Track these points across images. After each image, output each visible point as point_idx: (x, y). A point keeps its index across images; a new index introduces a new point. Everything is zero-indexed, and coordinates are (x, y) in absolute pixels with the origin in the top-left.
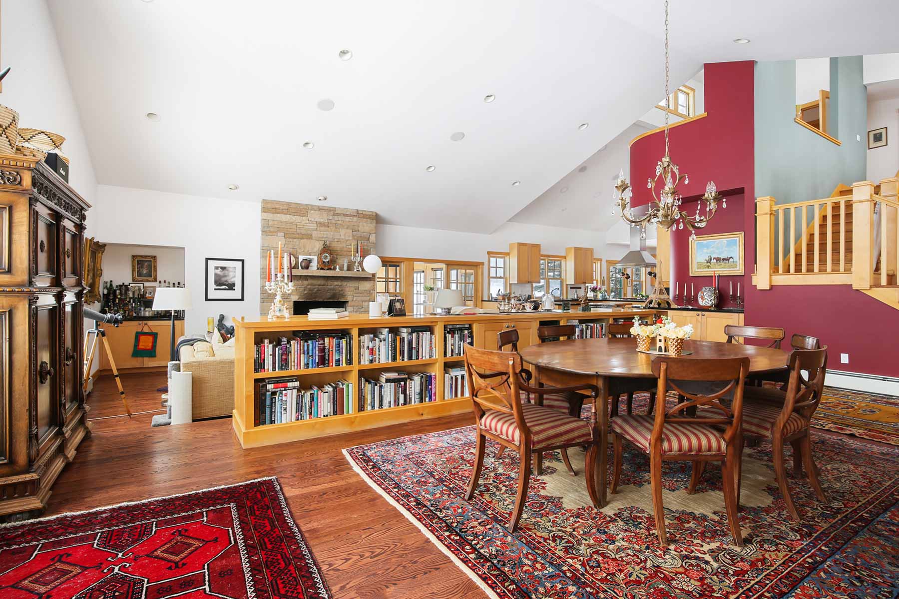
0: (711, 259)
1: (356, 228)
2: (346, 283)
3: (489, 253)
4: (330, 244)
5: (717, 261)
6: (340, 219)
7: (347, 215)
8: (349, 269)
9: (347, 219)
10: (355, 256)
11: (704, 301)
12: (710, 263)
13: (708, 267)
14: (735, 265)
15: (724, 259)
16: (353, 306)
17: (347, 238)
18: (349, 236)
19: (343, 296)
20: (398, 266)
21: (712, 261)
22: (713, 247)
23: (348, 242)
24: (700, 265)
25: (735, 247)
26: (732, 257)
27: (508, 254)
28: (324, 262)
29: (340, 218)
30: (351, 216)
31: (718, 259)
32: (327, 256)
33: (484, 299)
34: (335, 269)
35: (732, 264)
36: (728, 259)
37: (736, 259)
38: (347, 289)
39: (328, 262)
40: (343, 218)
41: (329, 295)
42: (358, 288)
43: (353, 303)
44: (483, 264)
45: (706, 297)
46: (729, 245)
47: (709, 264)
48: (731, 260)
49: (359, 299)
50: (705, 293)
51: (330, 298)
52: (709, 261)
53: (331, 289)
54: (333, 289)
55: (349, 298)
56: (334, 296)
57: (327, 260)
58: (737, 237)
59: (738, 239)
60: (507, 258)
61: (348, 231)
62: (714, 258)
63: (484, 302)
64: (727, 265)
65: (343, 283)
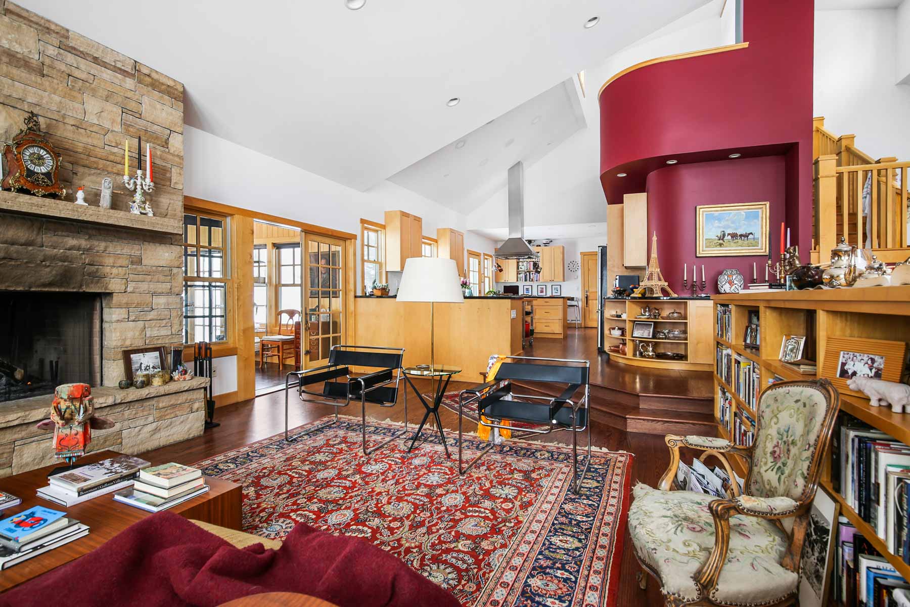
0: (724, 235)
1: (132, 105)
2: (102, 245)
3: (363, 221)
4: (49, 126)
5: (732, 237)
6: (82, 67)
7: (105, 65)
8: (116, 204)
9: (107, 74)
10: (132, 176)
11: (733, 287)
12: (723, 239)
13: (721, 245)
14: (755, 243)
15: (741, 236)
16: (127, 306)
17: (107, 125)
18: (113, 121)
19: (96, 277)
20: (217, 224)
21: (726, 238)
22: (727, 220)
23: (109, 135)
24: (709, 243)
25: (755, 221)
26: (751, 233)
27: (384, 227)
28: (31, 173)
29: (83, 64)
30: (116, 69)
31: (734, 236)
32: (40, 158)
33: (357, 295)
34: (71, 198)
35: (752, 241)
36: (746, 236)
37: (758, 235)
38: (109, 261)
39: (47, 175)
40: (95, 69)
41: (47, 274)
42: (139, 261)
43: (124, 299)
44: (354, 237)
45: (735, 282)
46: (749, 217)
47: (721, 241)
48: (751, 236)
49: (144, 286)
50: (734, 277)
51: (50, 284)
52: (722, 238)
53: (54, 258)
54: (64, 259)
55: (114, 285)
56: (66, 276)
57: (44, 170)
58: (761, 208)
59: (760, 210)
60: (381, 235)
61: (109, 106)
62: (729, 234)
63: (358, 299)
64: (746, 242)
65: (96, 243)
